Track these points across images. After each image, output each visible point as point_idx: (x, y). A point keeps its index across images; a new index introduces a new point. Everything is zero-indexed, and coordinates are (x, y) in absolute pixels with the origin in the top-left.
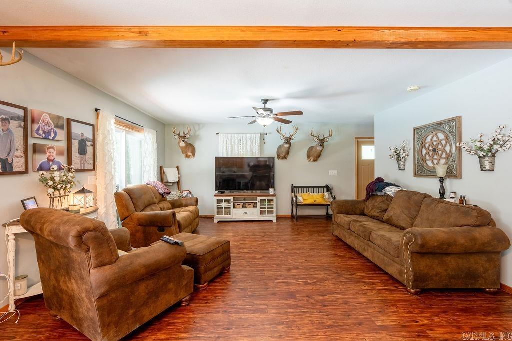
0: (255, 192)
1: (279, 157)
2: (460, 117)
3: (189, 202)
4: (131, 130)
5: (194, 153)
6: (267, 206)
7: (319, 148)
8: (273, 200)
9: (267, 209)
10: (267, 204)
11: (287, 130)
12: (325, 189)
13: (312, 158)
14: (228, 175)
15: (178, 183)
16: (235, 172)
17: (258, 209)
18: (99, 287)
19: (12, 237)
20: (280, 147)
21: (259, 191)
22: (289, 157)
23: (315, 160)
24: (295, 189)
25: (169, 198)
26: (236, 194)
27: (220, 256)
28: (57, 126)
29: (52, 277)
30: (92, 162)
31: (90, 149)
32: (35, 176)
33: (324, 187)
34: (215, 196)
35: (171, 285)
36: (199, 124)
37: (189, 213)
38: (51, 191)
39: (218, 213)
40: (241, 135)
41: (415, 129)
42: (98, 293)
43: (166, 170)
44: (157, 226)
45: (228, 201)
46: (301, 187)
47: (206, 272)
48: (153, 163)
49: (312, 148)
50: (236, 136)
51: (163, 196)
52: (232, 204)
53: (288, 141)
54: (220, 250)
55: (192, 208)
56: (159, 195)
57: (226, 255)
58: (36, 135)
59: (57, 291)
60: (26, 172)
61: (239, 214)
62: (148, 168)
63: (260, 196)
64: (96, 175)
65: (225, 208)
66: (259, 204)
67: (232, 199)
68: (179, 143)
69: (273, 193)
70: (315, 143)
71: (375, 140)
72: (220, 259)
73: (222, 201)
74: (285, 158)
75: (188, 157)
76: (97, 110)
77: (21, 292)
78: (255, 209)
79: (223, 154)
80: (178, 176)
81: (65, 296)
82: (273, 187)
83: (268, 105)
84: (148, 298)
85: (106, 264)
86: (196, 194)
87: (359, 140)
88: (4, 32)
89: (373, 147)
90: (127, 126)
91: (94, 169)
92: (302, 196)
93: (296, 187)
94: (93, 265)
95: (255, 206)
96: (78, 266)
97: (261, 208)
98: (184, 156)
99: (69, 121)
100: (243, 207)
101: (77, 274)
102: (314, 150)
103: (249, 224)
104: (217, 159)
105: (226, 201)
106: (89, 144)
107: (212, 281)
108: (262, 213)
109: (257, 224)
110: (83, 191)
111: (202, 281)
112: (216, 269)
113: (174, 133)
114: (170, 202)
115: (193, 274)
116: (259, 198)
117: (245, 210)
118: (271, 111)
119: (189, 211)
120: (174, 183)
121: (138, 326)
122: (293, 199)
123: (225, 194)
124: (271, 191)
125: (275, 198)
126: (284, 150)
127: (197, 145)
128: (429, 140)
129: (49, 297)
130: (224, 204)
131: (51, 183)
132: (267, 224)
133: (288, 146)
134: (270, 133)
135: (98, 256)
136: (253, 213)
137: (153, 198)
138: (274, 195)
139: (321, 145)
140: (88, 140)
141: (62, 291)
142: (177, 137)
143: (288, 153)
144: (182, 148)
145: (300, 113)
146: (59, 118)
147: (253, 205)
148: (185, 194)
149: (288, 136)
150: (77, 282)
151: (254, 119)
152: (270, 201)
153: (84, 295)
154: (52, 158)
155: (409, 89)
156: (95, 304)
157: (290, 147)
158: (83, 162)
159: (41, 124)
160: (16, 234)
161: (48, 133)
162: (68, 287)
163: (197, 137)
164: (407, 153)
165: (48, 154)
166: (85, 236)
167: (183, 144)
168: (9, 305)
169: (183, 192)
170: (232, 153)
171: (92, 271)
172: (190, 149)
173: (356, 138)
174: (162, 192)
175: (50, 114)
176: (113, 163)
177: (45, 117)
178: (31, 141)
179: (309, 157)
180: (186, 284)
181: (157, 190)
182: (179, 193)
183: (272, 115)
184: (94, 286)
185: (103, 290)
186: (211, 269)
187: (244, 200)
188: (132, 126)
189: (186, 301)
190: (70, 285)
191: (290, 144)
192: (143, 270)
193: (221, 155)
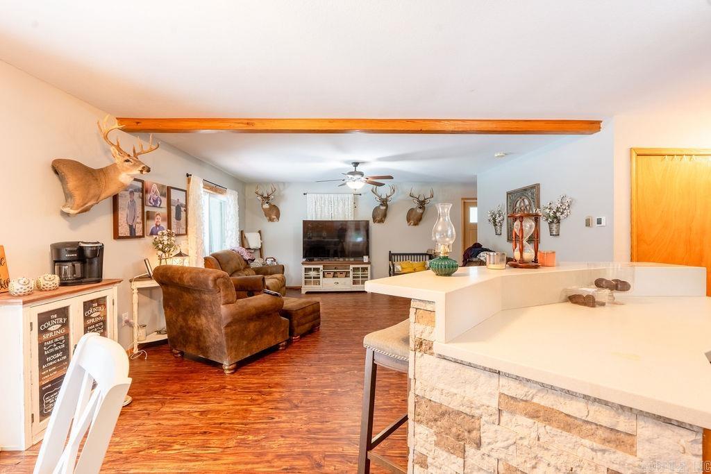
0: (347, 260)
1: (375, 221)
2: (539, 185)
3: (274, 269)
4: (215, 193)
5: (278, 216)
6: (360, 276)
7: (420, 211)
8: (367, 269)
9: (360, 279)
10: (360, 273)
11: (384, 191)
12: (427, 257)
13: (412, 222)
14: (318, 241)
15: (261, 249)
16: (324, 238)
17: (350, 279)
18: (226, 318)
19: (136, 291)
20: (376, 209)
21: (352, 259)
22: (387, 221)
23: (416, 224)
24: (393, 257)
25: (253, 265)
26: (326, 261)
27: (311, 314)
28: (161, 195)
29: (180, 319)
30: (185, 227)
31: (183, 214)
32: (149, 240)
33: (426, 254)
34: (303, 264)
35: (272, 329)
36: (284, 183)
37: (276, 280)
38: (160, 253)
39: (306, 283)
40: (332, 196)
41: (508, 194)
42: (225, 322)
43: (247, 235)
44: (248, 290)
45: (317, 270)
46: (400, 254)
47: (298, 326)
48: (234, 227)
49: (412, 210)
50: (327, 196)
51: (247, 262)
52: (321, 273)
53: (384, 202)
54: (310, 309)
55: (279, 276)
56: (244, 261)
57: (316, 314)
58: (150, 204)
59: (185, 329)
60: (143, 236)
61: (328, 284)
62: (230, 233)
63: (353, 264)
64: (187, 240)
65: (314, 278)
66: (351, 273)
67: (321, 267)
68: (262, 205)
69: (367, 261)
70: (415, 205)
71: (478, 201)
72: (310, 317)
73: (310, 269)
74: (381, 221)
75: (271, 220)
76: (188, 175)
77: (143, 338)
78: (347, 279)
79: (311, 217)
80: (260, 241)
81: (192, 333)
82: (368, 254)
83: (359, 168)
84: (256, 336)
85: (230, 303)
86: (281, 261)
87: (466, 201)
88: (138, 123)
89: (476, 209)
90: (211, 189)
91: (186, 234)
92: (400, 264)
93: (395, 254)
94: (222, 302)
95: (347, 275)
96: (209, 305)
97: (354, 277)
98: (266, 219)
99: (169, 189)
100: (334, 277)
101: (207, 311)
102: (414, 213)
103: (339, 295)
104: (305, 223)
105: (315, 269)
106: (183, 209)
107: (303, 336)
108: (354, 283)
109: (349, 295)
110: (180, 255)
111: (295, 333)
112: (307, 325)
113: (257, 193)
114: (254, 269)
115: (288, 323)
116: (352, 267)
117: (336, 280)
118: (362, 174)
119: (276, 278)
120: (255, 250)
121: (249, 355)
122: (390, 268)
123: (313, 262)
124: (366, 259)
125: (369, 266)
126: (380, 213)
127: (283, 208)
128: (518, 205)
129: (174, 337)
130: (313, 274)
131: (161, 246)
132: (360, 295)
133: (384, 208)
134: (365, 193)
135: (225, 296)
136: (345, 284)
137: (239, 264)
138: (369, 263)
139: (420, 208)
140: (182, 205)
141: (190, 328)
142: (259, 198)
143: (385, 215)
144: (264, 210)
145: (391, 178)
146: (163, 186)
147: (344, 274)
148: (269, 262)
149: (384, 197)
150: (206, 318)
151: (344, 182)
152: (364, 269)
153: (212, 327)
154: (158, 224)
155: (496, 155)
156: (223, 331)
157: (386, 210)
158: (179, 226)
159: (152, 194)
160: (139, 289)
161: (156, 201)
162: (196, 324)
163: (281, 197)
164: (502, 217)
165: (156, 220)
166: (218, 281)
167: (266, 206)
168: (133, 348)
169: (266, 260)
170: (321, 216)
171: (222, 306)
172: (273, 213)
173: (462, 199)
174: (247, 258)
175: (157, 184)
176: (202, 227)
177: (155, 187)
178: (146, 209)
179: (408, 220)
180: (283, 331)
181: (242, 256)
182: (261, 260)
183: (363, 179)
184: (223, 316)
185: (229, 320)
186: (303, 324)
187: (335, 268)
188: (214, 188)
189: (282, 346)
190: (199, 322)
191: (387, 206)
192: (254, 311)
193: (309, 219)
